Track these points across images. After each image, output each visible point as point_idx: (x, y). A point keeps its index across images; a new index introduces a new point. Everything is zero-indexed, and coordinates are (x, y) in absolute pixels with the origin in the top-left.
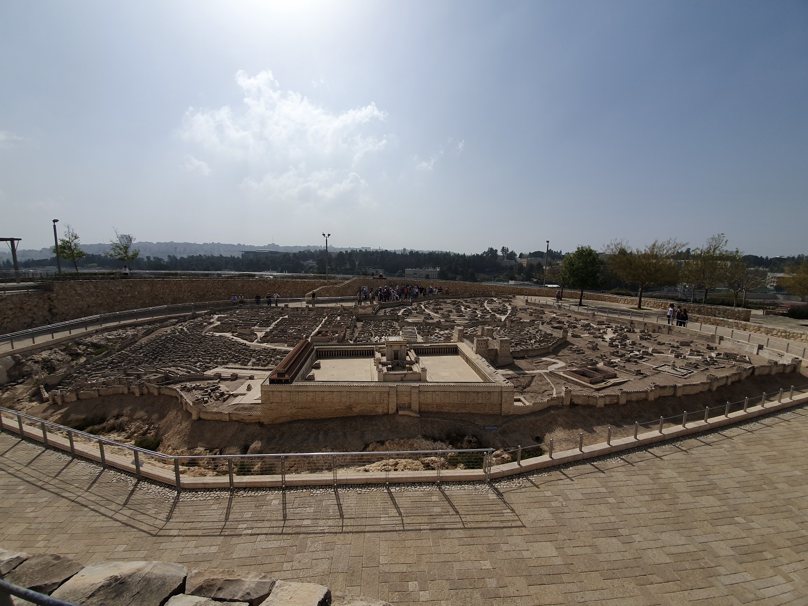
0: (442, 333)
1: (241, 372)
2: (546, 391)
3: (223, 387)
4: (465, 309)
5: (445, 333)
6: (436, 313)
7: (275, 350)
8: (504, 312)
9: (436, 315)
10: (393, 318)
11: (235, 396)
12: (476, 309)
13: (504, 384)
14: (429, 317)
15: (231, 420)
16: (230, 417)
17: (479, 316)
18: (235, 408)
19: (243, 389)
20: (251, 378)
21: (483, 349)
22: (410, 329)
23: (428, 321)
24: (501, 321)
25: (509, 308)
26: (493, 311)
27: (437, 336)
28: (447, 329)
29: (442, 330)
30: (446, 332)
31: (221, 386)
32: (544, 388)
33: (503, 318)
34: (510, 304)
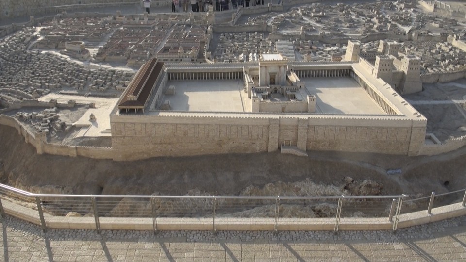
0: (328, 49)
1: (79, 99)
3: (62, 116)
4: (357, 17)
5: (332, 51)
6: (318, 22)
7: (114, 72)
8: (407, 22)
9: (318, 25)
10: (260, 29)
11: (78, 128)
12: (372, 17)
13: (415, 118)
14: (309, 28)
15: (79, 156)
16: (77, 152)
18: (81, 141)
19: (84, 120)
20: (92, 106)
21: (387, 72)
22: (284, 44)
24: (405, 34)
25: (414, 16)
26: (393, 20)
27: (322, 54)
28: (334, 45)
29: (327, 46)
30: (335, 48)
31: (60, 115)
33: (407, 29)
34: (414, 11)
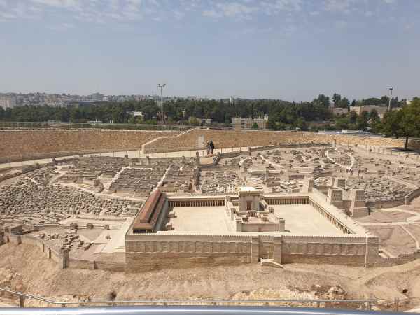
1: (95, 223)
2: (408, 243)
3: (82, 236)
6: (277, 163)
7: (124, 200)
8: (349, 163)
11: (95, 245)
12: (318, 159)
16: (95, 266)
17: (323, 166)
19: (101, 238)
21: (338, 201)
23: (270, 171)
25: (352, 158)
26: (336, 161)
31: (80, 236)
32: (406, 240)
33: (349, 168)
